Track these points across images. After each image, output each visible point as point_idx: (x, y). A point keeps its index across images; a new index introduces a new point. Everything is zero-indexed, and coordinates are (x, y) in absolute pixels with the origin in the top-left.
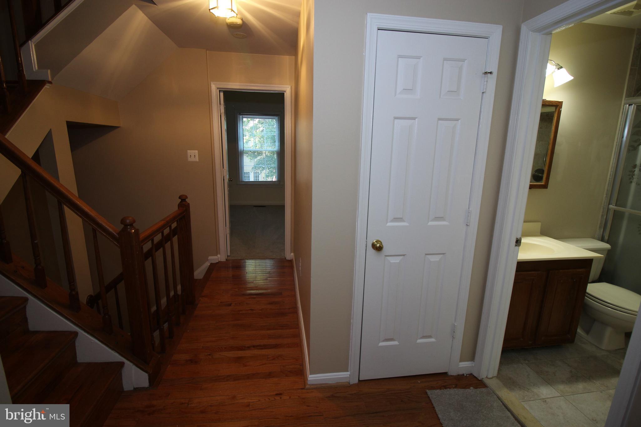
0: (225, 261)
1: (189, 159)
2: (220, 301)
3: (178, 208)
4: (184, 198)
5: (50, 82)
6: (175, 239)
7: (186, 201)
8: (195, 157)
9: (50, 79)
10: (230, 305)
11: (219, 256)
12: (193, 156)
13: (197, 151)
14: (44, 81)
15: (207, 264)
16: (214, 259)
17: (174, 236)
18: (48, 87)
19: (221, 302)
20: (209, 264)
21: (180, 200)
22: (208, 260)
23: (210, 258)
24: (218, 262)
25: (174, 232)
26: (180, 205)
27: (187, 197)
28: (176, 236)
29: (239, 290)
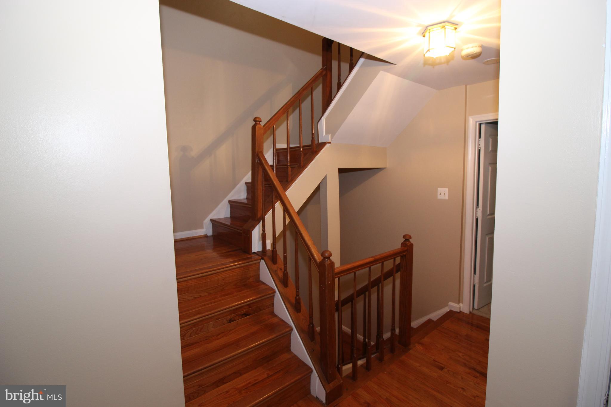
0: (468, 313)
1: (439, 197)
2: (433, 358)
3: (401, 247)
4: (407, 238)
5: (329, 143)
6: (398, 275)
7: (410, 241)
8: (444, 195)
9: (330, 141)
10: (442, 369)
11: (461, 305)
12: (442, 194)
13: (447, 189)
14: (326, 142)
15: (446, 310)
16: (454, 306)
17: (397, 272)
18: (328, 146)
19: (434, 360)
20: (448, 310)
21: (404, 239)
22: (448, 305)
23: (451, 303)
24: (458, 311)
25: (398, 268)
26: (403, 244)
27: (411, 238)
28: (399, 273)
29: (463, 356)
